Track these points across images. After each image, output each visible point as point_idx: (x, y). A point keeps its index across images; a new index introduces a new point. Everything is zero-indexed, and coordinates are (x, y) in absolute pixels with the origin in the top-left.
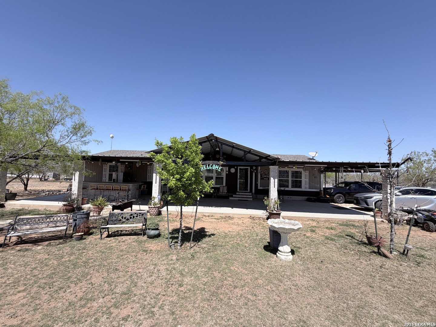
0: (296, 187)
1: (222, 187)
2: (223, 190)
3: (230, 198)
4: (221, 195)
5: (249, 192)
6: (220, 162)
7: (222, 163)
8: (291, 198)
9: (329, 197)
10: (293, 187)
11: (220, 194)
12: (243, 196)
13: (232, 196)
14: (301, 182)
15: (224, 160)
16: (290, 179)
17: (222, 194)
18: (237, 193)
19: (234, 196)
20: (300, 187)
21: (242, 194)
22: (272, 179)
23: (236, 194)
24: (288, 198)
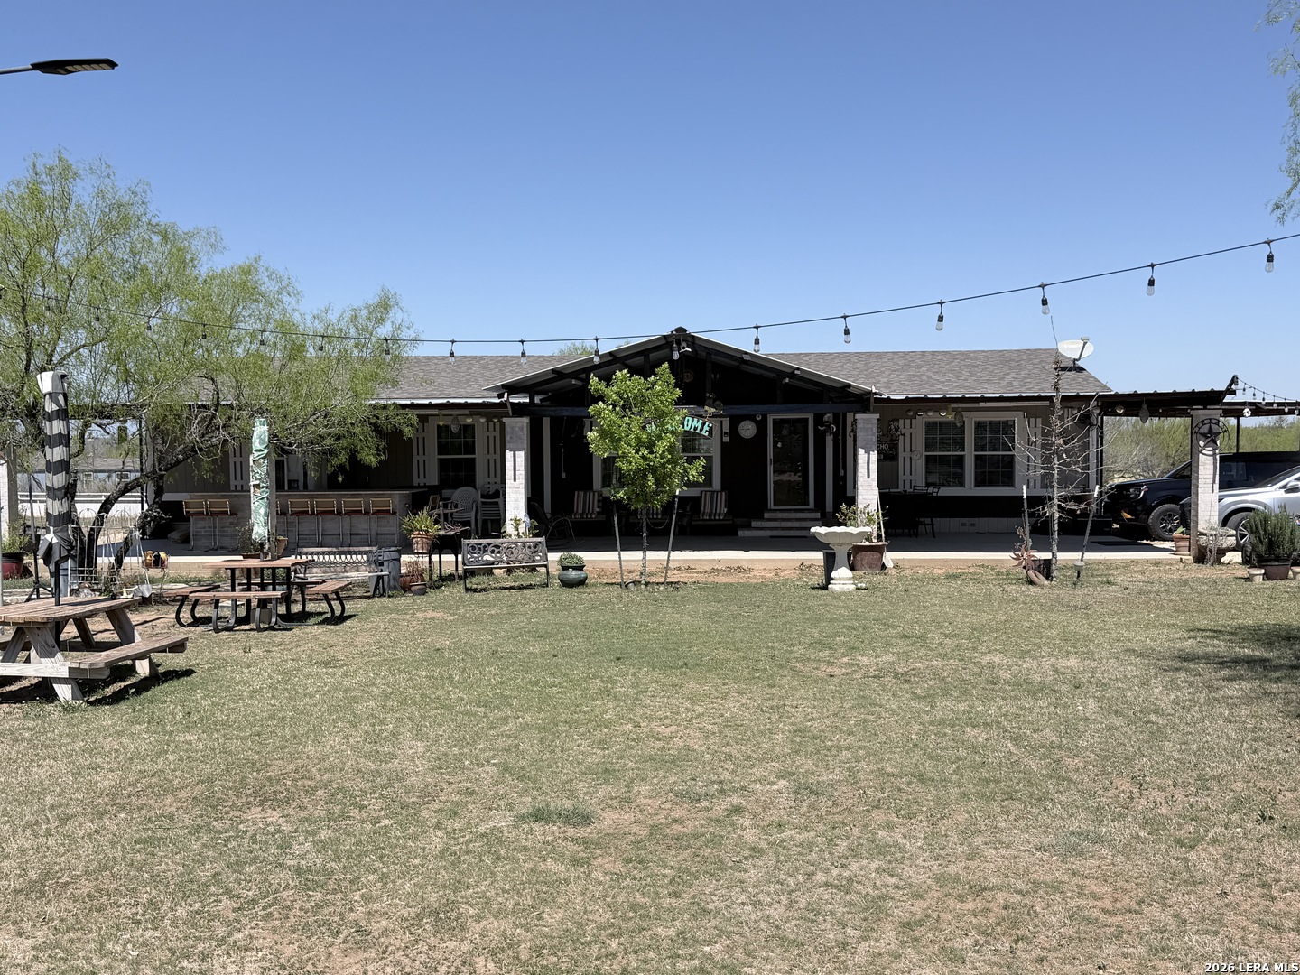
0: (991, 483)
1: (709, 494)
2: (712, 504)
3: (741, 533)
4: (708, 523)
5: (810, 511)
6: (706, 408)
7: (713, 410)
8: (973, 525)
9: (1129, 517)
10: (979, 482)
11: (703, 520)
12: (789, 524)
13: (748, 527)
14: (1009, 463)
15: (717, 402)
16: (970, 454)
17: (710, 520)
18: (766, 515)
19: (754, 524)
20: (1009, 480)
21: (785, 515)
22: (861, 452)
23: (761, 518)
24: (963, 524)
